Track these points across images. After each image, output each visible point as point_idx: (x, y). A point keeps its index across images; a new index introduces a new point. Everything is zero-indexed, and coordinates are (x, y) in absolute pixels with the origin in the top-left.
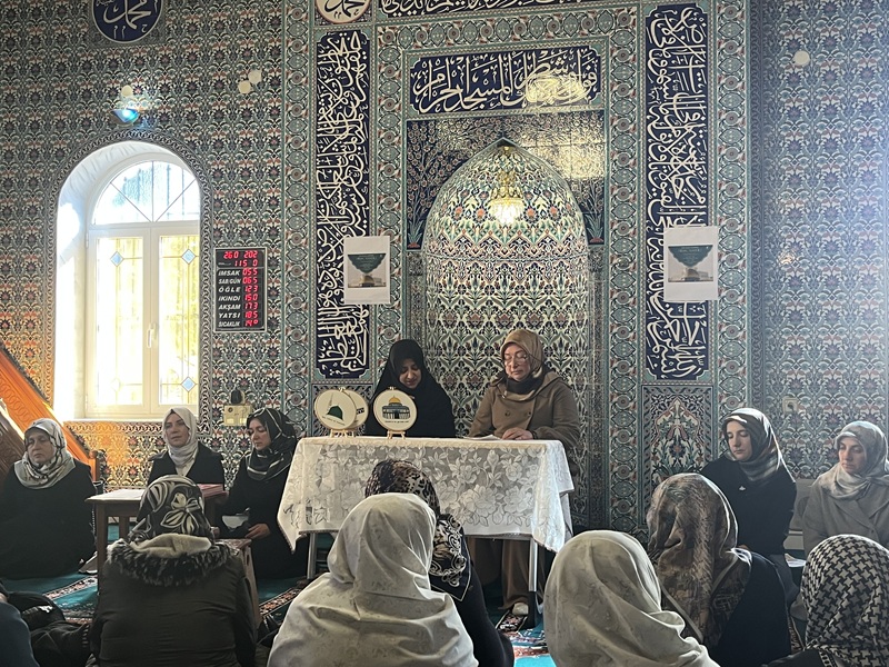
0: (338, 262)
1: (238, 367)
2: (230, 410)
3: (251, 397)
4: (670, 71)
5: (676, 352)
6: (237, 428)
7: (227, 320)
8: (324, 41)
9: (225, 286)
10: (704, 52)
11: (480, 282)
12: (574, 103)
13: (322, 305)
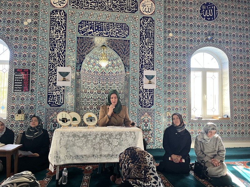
0: (55, 74)
1: (20, 103)
2: (17, 116)
3: (24, 112)
4: (146, 33)
5: (146, 101)
6: (19, 121)
7: (17, 89)
8: (53, 12)
9: (17, 79)
10: (153, 29)
11: (93, 82)
12: (122, 37)
13: (50, 86)
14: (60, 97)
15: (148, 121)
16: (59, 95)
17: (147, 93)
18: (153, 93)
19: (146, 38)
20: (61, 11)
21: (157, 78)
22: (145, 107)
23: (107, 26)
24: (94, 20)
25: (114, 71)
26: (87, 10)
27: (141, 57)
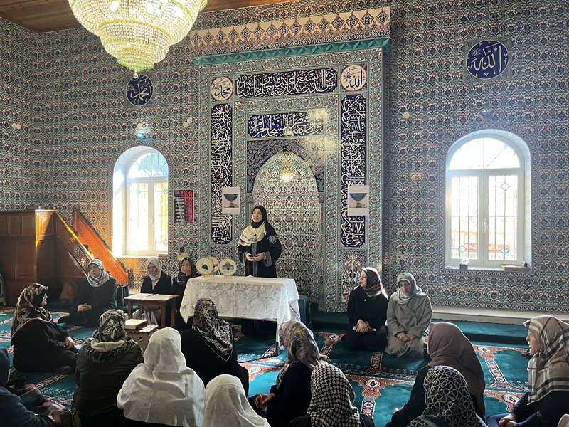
0: (220, 197)
1: (183, 237)
4: (351, 122)
5: (352, 236)
7: (179, 218)
8: (214, 108)
9: (178, 205)
10: (364, 114)
13: (214, 214)
14: (227, 231)
15: (356, 269)
16: (226, 227)
17: (354, 223)
18: (364, 223)
19: (351, 131)
20: (225, 105)
21: (370, 197)
22: (350, 246)
23: (289, 120)
24: (270, 113)
26: (259, 98)
27: (344, 164)
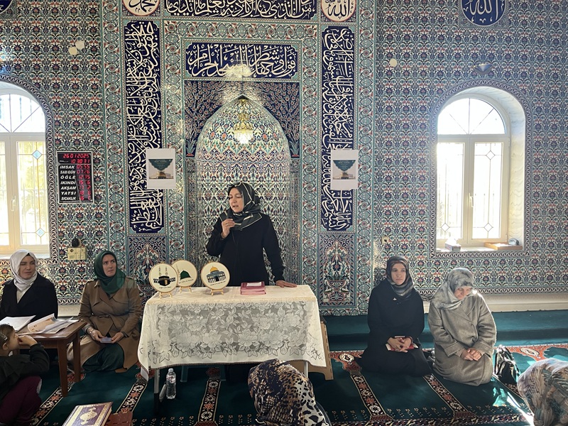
0: (142, 163)
1: (75, 224)
2: (72, 251)
3: (85, 242)
4: (335, 64)
5: (337, 216)
6: (77, 261)
7: (67, 196)
8: (129, 25)
9: (65, 175)
10: (352, 55)
11: (223, 174)
12: (282, 77)
13: (133, 190)
14: (155, 213)
15: (341, 259)
16: (153, 208)
17: (339, 200)
18: (352, 199)
19: (336, 76)
20: (146, 23)
21: (359, 166)
22: (333, 229)
23: (249, 54)
24: (219, 41)
25: (268, 150)
26: (203, 18)
27: (326, 121)
